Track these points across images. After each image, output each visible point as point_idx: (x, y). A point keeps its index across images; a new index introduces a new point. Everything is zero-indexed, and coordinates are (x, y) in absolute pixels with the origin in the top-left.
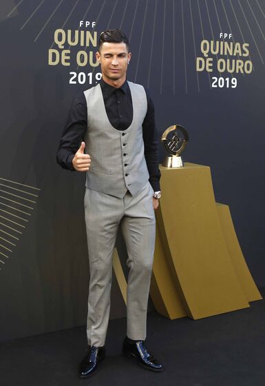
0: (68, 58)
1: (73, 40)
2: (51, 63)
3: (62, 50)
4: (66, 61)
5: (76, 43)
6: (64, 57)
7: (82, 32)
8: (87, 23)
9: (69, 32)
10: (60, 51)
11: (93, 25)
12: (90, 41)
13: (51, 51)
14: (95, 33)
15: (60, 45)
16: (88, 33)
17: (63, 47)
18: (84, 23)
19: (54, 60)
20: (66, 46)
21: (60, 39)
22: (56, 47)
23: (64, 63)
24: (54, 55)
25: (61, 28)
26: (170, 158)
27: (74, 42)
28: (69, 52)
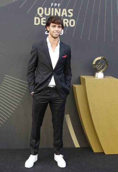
0: (45, 21)
1: (47, 12)
2: (35, 24)
3: (42, 17)
4: (44, 23)
5: (49, 14)
6: (42, 21)
7: (53, 9)
8: (56, 4)
9: (46, 9)
10: (41, 18)
11: (59, 5)
12: (57, 13)
13: (35, 18)
14: (60, 9)
15: (41, 15)
16: (56, 9)
17: (42, 16)
18: (54, 4)
19: (37, 22)
20: (44, 15)
21: (40, 12)
22: (38, 16)
23: (42, 24)
24: (37, 20)
25: (41, 7)
26: (97, 73)
27: (48, 13)
28: (45, 18)
